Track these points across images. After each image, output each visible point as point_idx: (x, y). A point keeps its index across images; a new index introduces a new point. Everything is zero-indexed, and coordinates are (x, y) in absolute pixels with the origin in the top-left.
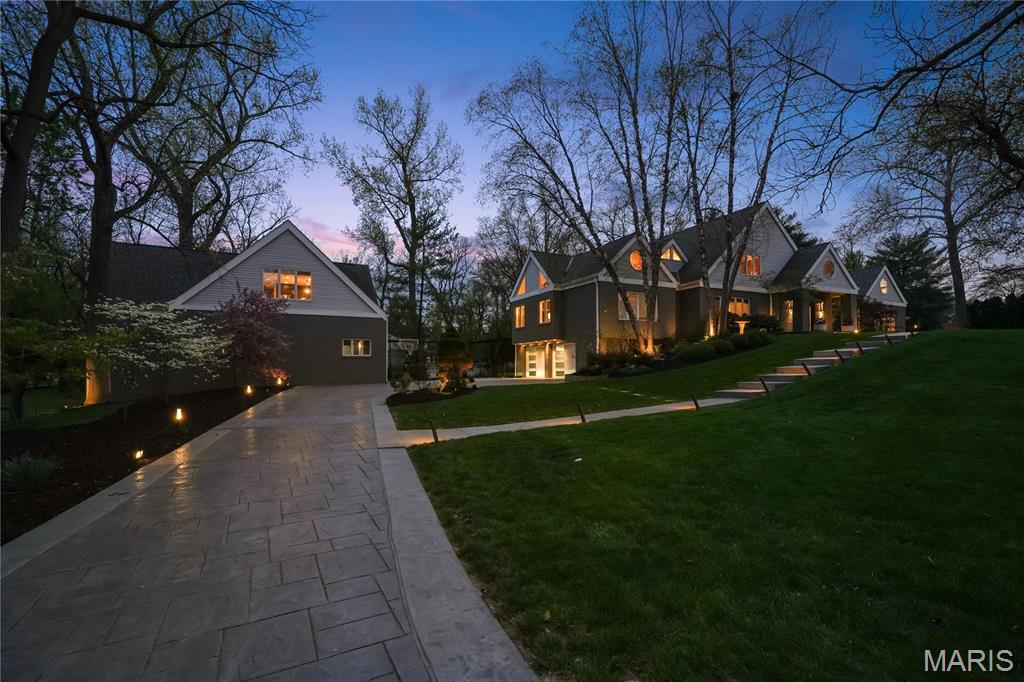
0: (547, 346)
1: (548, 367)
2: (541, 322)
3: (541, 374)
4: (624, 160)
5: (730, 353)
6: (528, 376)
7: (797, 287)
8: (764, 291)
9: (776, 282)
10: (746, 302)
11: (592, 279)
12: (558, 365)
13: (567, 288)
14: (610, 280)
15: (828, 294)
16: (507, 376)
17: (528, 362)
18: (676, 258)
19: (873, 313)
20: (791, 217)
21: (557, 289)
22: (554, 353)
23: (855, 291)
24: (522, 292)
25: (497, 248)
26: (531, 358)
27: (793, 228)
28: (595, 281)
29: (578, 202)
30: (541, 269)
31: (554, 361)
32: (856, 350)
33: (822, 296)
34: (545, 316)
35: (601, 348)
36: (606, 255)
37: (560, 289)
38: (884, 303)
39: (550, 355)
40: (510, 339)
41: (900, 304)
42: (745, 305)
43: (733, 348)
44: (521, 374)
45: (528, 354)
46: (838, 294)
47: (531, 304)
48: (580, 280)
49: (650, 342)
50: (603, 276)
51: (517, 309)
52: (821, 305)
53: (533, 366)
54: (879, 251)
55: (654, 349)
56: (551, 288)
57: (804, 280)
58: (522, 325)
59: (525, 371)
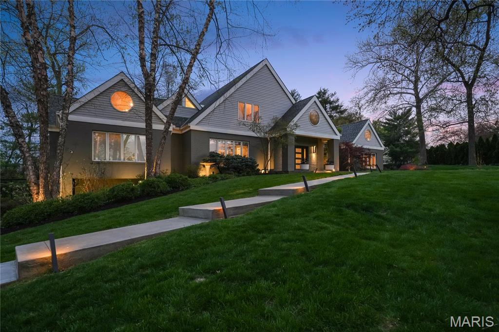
7: (284, 133)
8: (263, 136)
10: (245, 144)
15: (319, 139)
20: (333, 95)
23: (338, 137)
33: (314, 141)
38: (365, 147)
41: (380, 148)
46: (326, 139)
52: (313, 148)
54: (386, 119)
57: (288, 127)
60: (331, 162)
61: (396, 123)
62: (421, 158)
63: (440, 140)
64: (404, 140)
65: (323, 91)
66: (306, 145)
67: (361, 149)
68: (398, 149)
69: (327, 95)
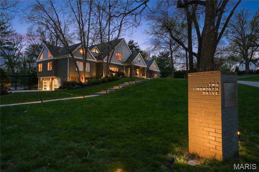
0: (51, 79)
1: (51, 86)
2: (48, 70)
3: (48, 89)
4: (78, 18)
5: (106, 82)
6: (43, 89)
7: (131, 64)
8: (122, 64)
9: (126, 62)
10: (117, 67)
11: (67, 56)
12: (55, 85)
13: (58, 59)
14: (71, 57)
15: (140, 67)
16: (35, 90)
17: (44, 84)
18: (97, 52)
19: (151, 73)
20: (136, 43)
21: (54, 59)
22: (53, 81)
23: (146, 66)
24: (41, 58)
25: (35, 41)
26: (45, 83)
27: (137, 47)
28: (68, 57)
29: (60, 29)
30: (49, 51)
31: (53, 84)
32: (134, 82)
33: (138, 67)
34: (49, 67)
35: (69, 80)
36: (70, 49)
37: (56, 59)
38: (153, 70)
39: (52, 82)
40: (37, 76)
41: (158, 71)
42: (117, 68)
43: (108, 81)
44: (40, 89)
45: (44, 81)
46: (142, 67)
47: (45, 63)
48: (63, 56)
49: (84, 78)
50: (70, 56)
51: (40, 65)
52: (138, 70)
53: (45, 86)
54: (159, 56)
55: (85, 81)
56: (52, 58)
57: (132, 62)
58: (41, 71)
59: (42, 88)
60: (144, 75)
61: (163, 59)
62: (173, 75)
63: (181, 67)
64: (166, 67)
65: (132, 41)
66: (136, 69)
67: (152, 71)
68: (164, 71)
69: (133, 43)
